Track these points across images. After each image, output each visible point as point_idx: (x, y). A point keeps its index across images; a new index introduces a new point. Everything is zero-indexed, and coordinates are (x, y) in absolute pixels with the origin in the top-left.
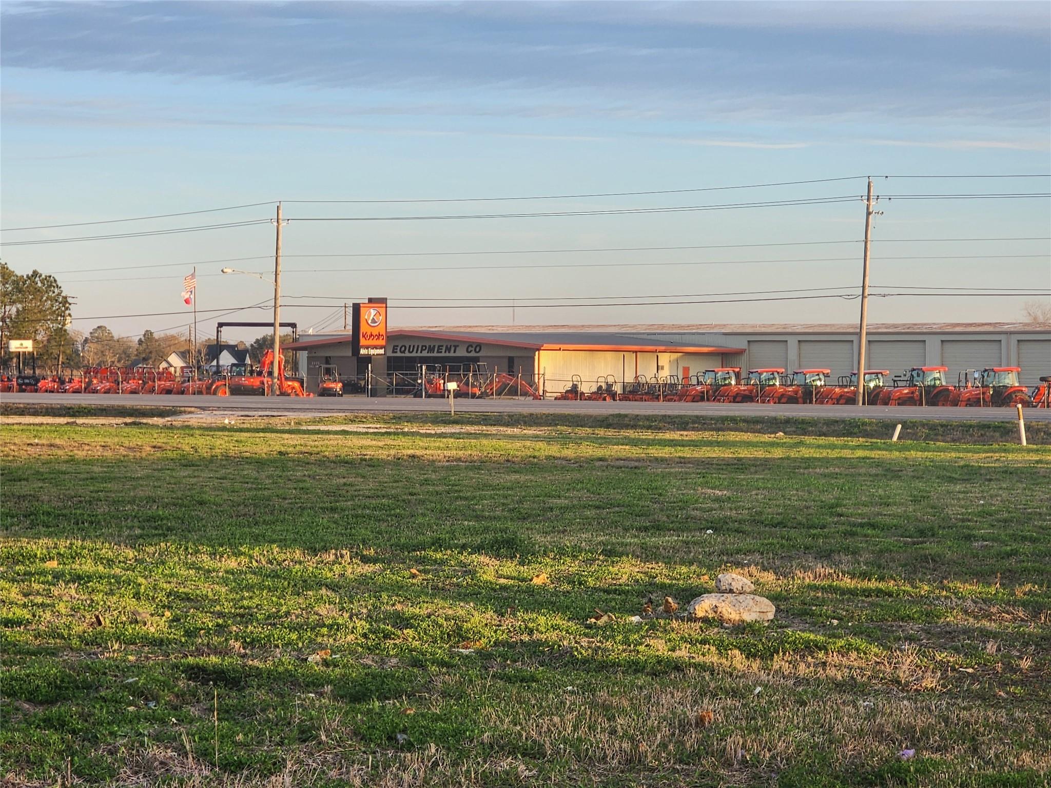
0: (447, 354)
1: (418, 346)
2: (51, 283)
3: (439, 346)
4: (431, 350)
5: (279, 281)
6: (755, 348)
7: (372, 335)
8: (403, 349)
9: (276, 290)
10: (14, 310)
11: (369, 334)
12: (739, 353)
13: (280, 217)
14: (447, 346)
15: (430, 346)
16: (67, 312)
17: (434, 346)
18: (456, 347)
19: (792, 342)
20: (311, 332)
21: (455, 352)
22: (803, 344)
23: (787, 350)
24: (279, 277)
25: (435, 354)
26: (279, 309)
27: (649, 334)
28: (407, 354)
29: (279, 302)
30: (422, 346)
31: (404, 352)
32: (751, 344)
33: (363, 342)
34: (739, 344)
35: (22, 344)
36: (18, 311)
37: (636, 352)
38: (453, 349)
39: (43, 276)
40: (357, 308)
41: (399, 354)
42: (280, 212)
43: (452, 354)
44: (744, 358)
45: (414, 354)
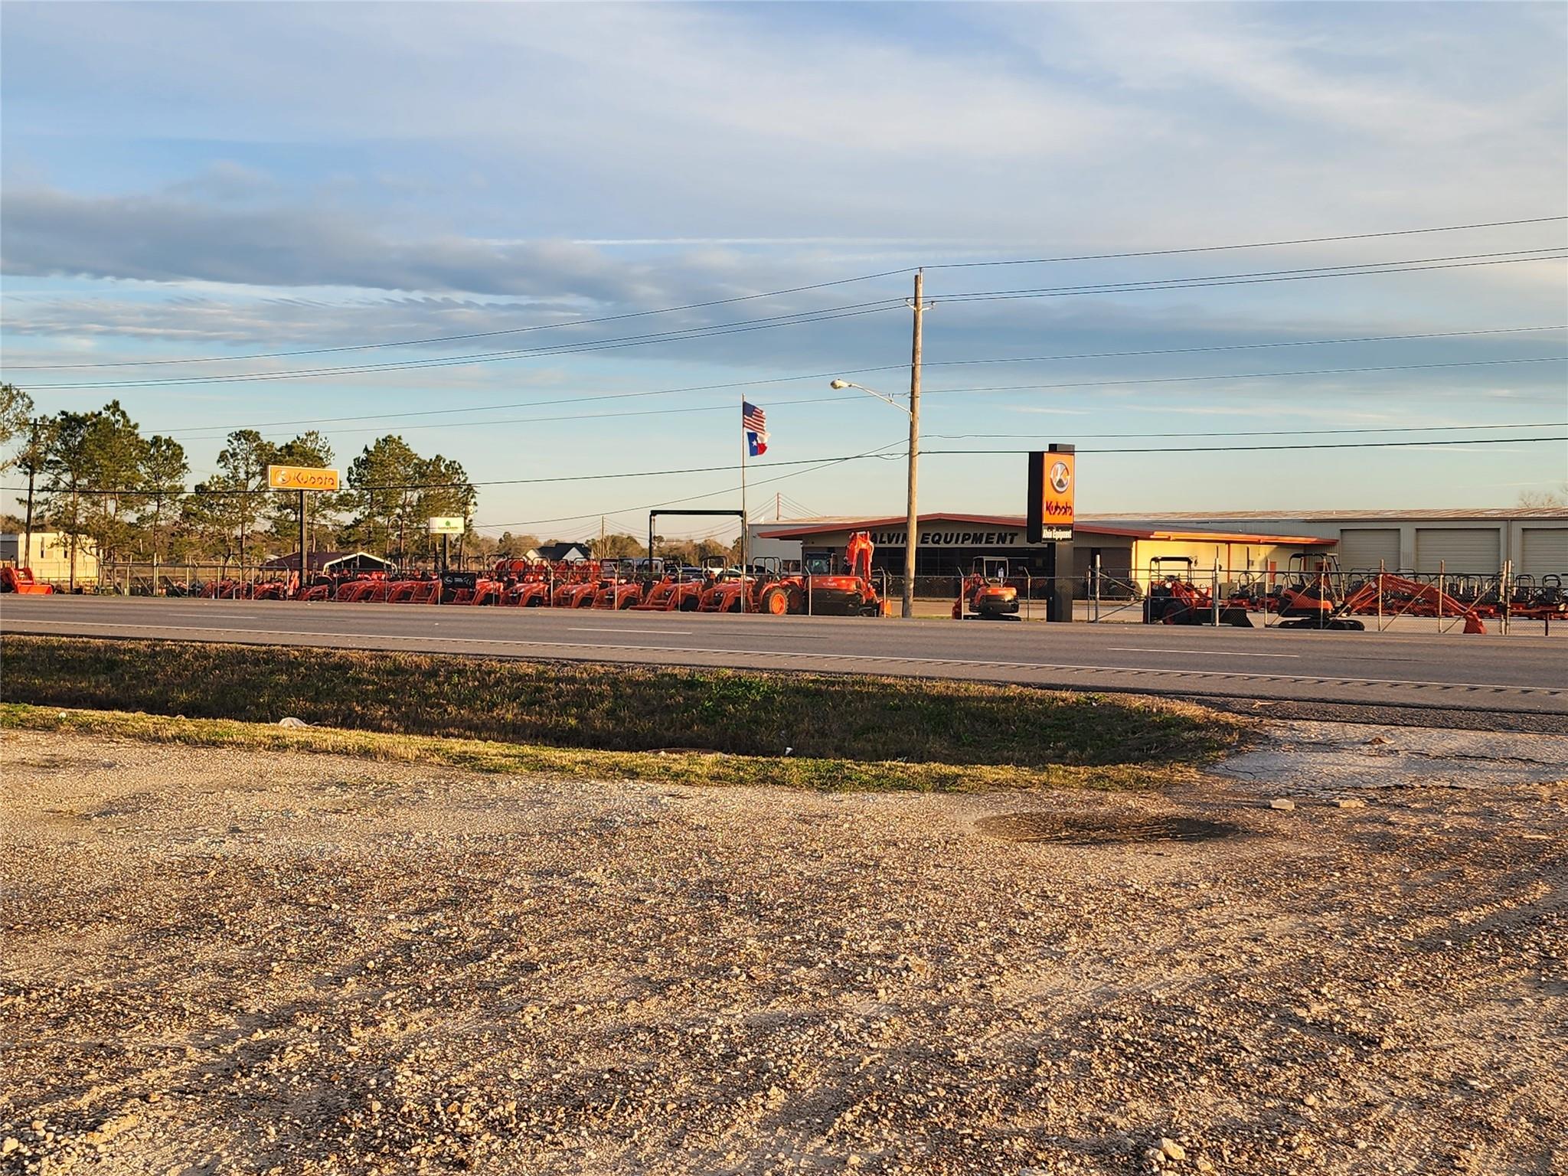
0: (1001, 545)
1: (958, 535)
3: (988, 535)
4: (977, 539)
5: (917, 408)
6: (1350, 538)
7: (1057, 507)
8: (937, 538)
9: (912, 425)
10: (416, 495)
11: (1054, 504)
12: (1331, 544)
13: (920, 294)
14: (1000, 534)
15: (975, 534)
17: (982, 535)
18: (1013, 535)
19: (1407, 532)
21: (1011, 542)
22: (1421, 533)
23: (1399, 541)
24: (918, 401)
25: (983, 545)
26: (918, 459)
28: (942, 545)
29: (919, 446)
30: (964, 535)
31: (938, 542)
32: (1345, 533)
33: (1047, 518)
34: (1331, 533)
35: (448, 523)
36: (419, 498)
37: (1228, 542)
38: (1009, 538)
40: (1036, 461)
41: (931, 545)
42: (920, 286)
43: (1007, 545)
44: (1337, 547)
45: (952, 545)
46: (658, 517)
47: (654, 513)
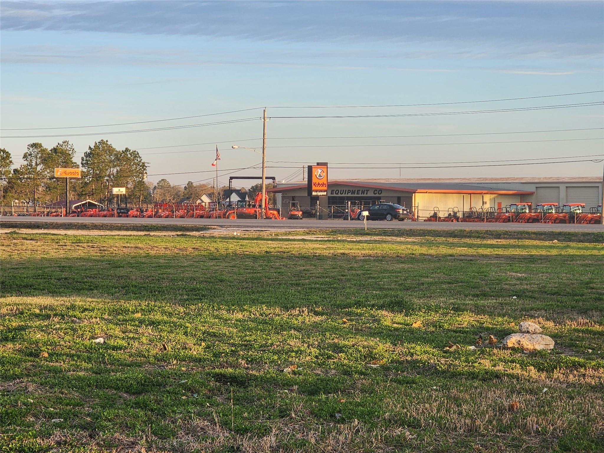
0: (363, 195)
1: (346, 191)
2: (135, 155)
3: (358, 190)
4: (353, 192)
5: (265, 153)
6: (541, 191)
7: (319, 184)
8: (337, 192)
9: (263, 158)
10: (115, 170)
11: (317, 183)
12: (531, 194)
13: (266, 116)
14: (362, 190)
15: (352, 190)
16: (145, 171)
17: (355, 190)
18: (367, 191)
19: (563, 187)
20: (283, 182)
21: (367, 194)
22: (568, 189)
23: (559, 192)
24: (265, 151)
25: (356, 195)
26: (265, 169)
27: (478, 183)
28: (339, 195)
29: (265, 165)
30: (348, 191)
31: (337, 194)
32: (538, 189)
33: (314, 188)
34: (531, 189)
35: (119, 190)
36: (117, 171)
37: (471, 194)
39: (131, 151)
40: (310, 168)
41: (335, 195)
42: (265, 113)
43: (365, 195)
44: (534, 196)
45: (343, 195)
46: (233, 180)
47: (231, 178)
